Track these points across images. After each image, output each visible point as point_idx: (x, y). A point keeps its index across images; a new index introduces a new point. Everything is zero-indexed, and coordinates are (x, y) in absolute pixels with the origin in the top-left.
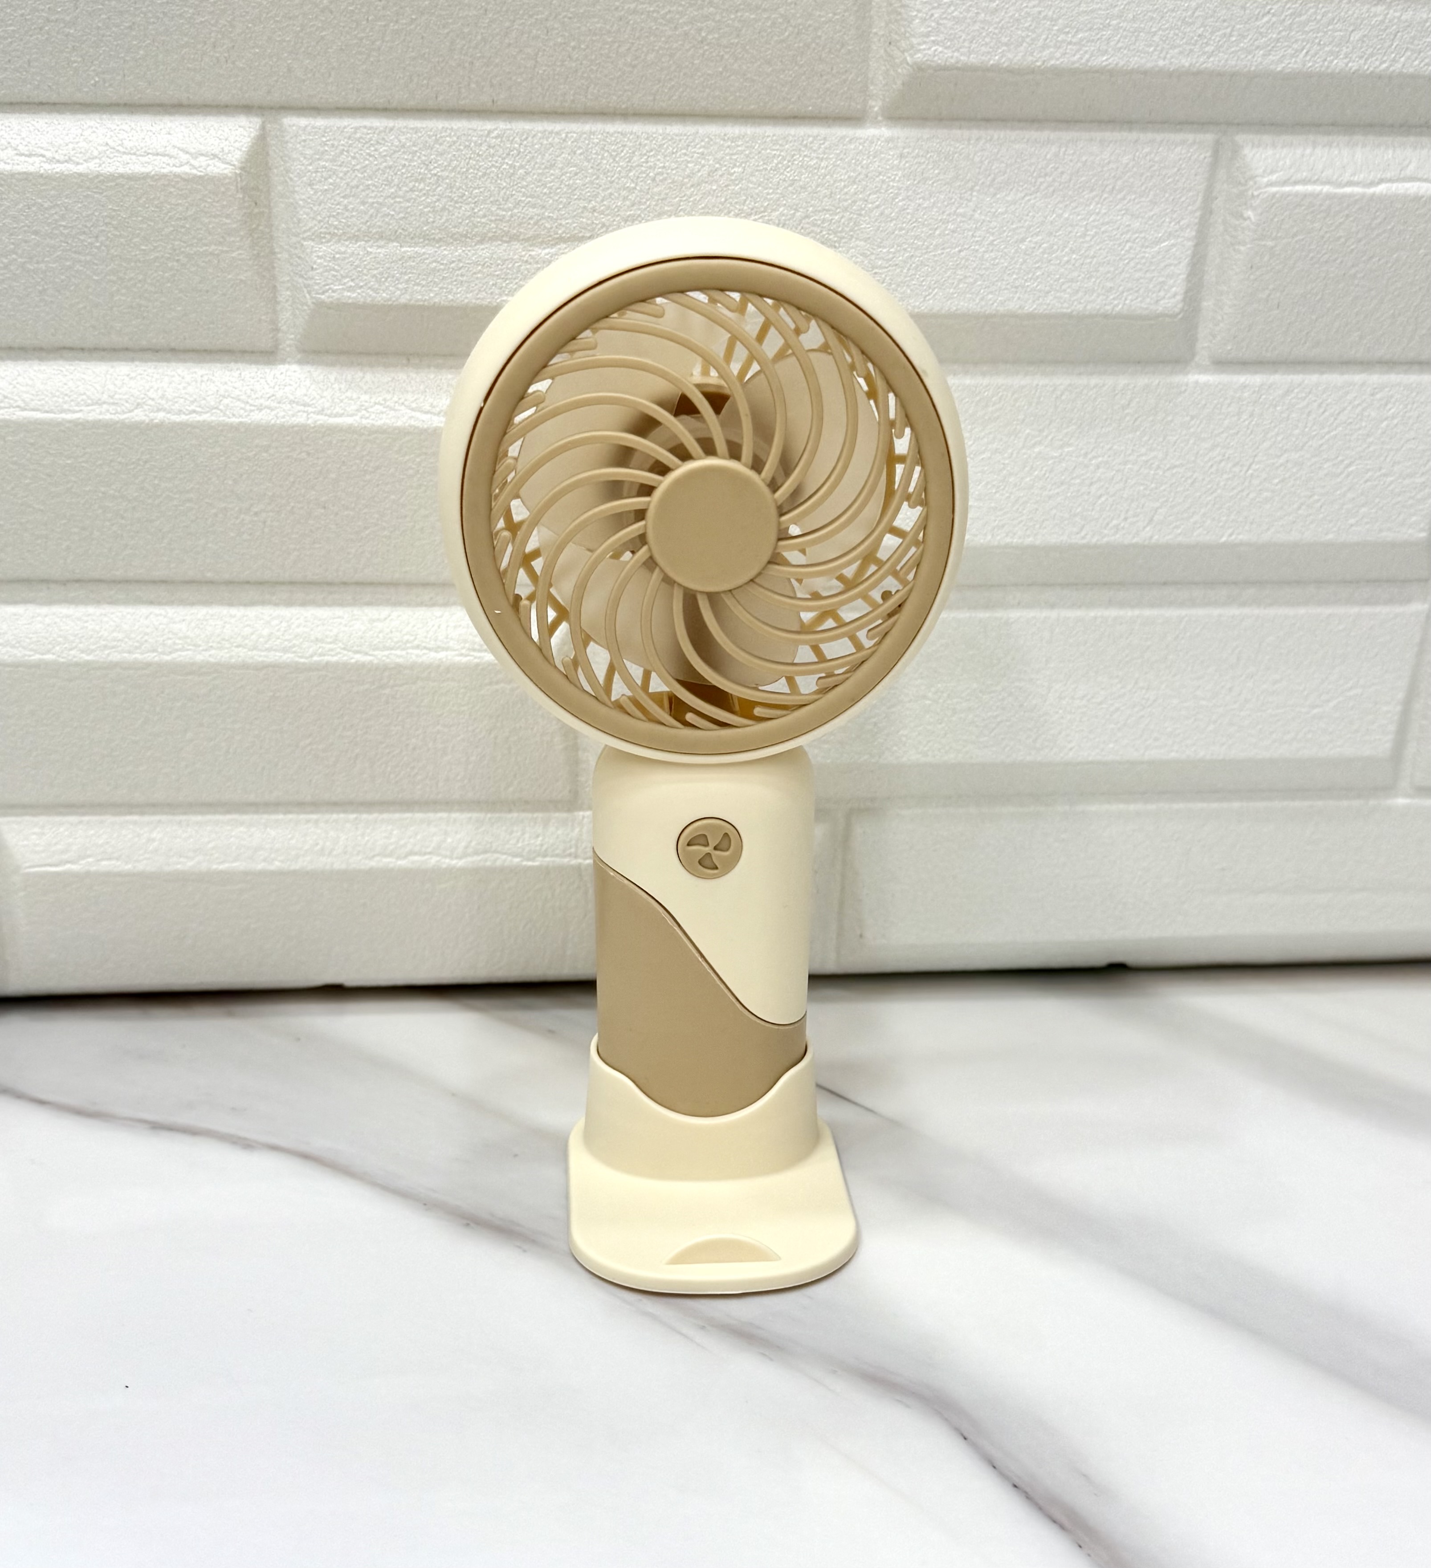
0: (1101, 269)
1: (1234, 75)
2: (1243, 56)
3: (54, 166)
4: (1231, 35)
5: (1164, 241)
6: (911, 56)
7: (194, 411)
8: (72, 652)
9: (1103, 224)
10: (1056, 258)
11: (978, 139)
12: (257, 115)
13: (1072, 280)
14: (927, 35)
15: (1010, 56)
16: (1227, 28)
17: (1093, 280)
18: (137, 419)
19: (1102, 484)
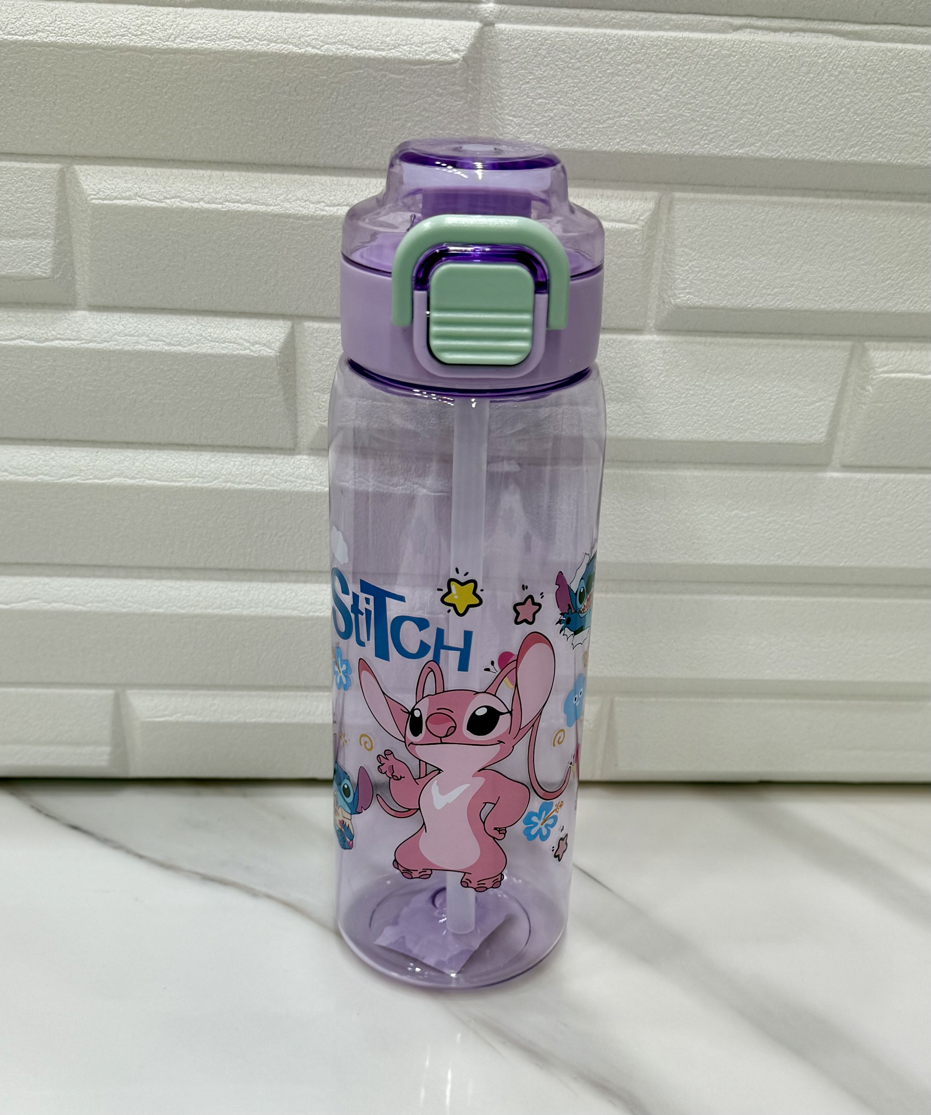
0: (779, 418)
1: (865, 313)
2: (872, 303)
3: (170, 348)
4: (866, 291)
5: (818, 402)
6: (674, 300)
7: (247, 483)
8: (174, 608)
9: (782, 392)
10: (753, 411)
11: (711, 343)
12: (289, 320)
13: (762, 423)
14: (685, 289)
15: (733, 301)
16: (863, 287)
17: (773, 424)
18: (215, 486)
19: (771, 532)
